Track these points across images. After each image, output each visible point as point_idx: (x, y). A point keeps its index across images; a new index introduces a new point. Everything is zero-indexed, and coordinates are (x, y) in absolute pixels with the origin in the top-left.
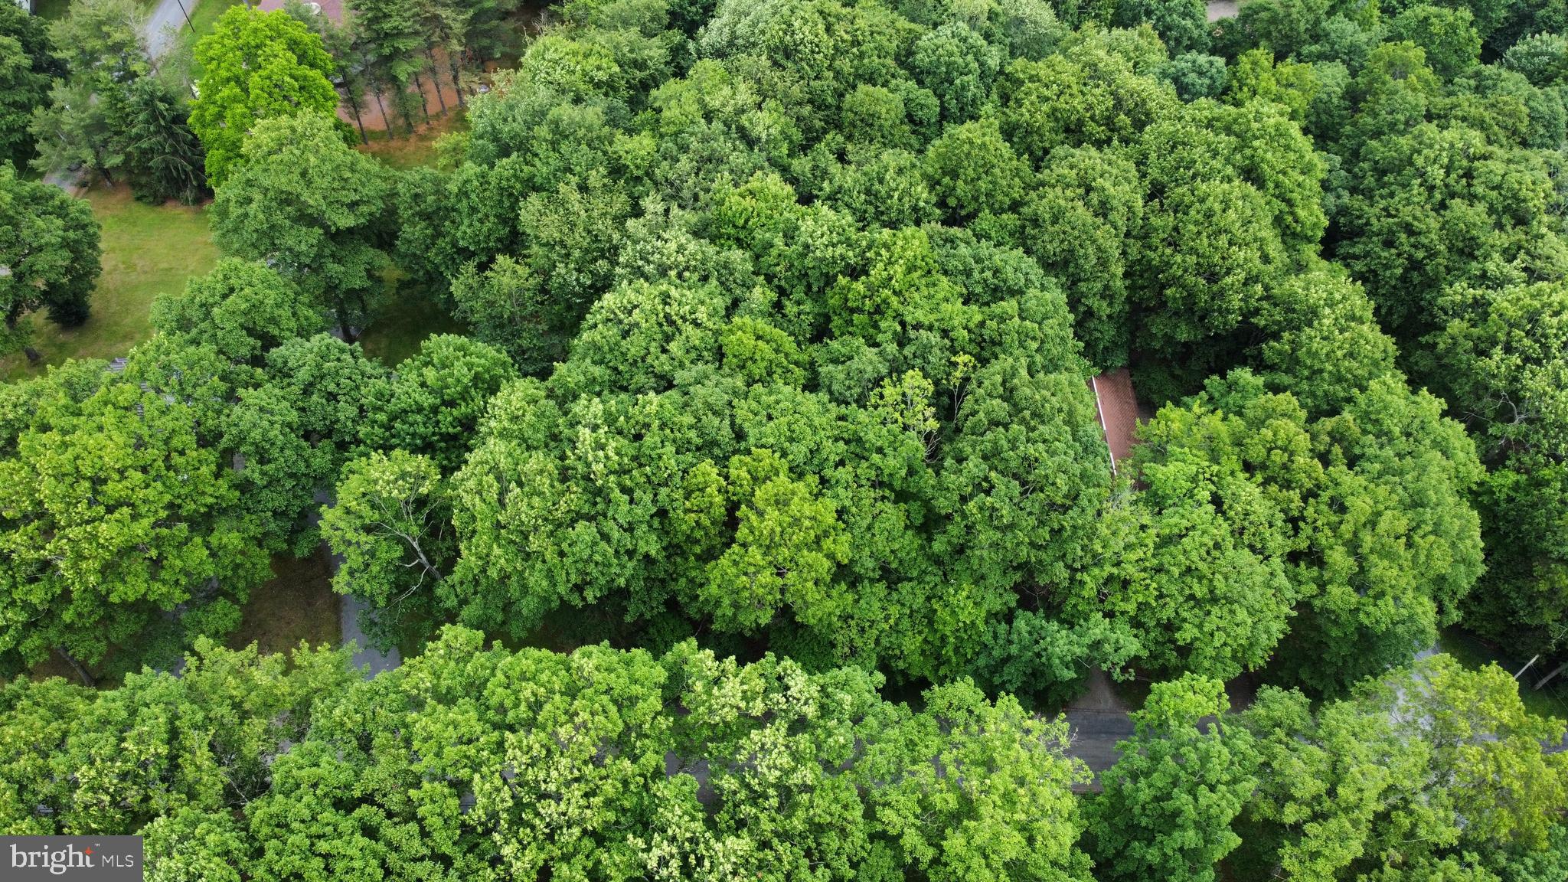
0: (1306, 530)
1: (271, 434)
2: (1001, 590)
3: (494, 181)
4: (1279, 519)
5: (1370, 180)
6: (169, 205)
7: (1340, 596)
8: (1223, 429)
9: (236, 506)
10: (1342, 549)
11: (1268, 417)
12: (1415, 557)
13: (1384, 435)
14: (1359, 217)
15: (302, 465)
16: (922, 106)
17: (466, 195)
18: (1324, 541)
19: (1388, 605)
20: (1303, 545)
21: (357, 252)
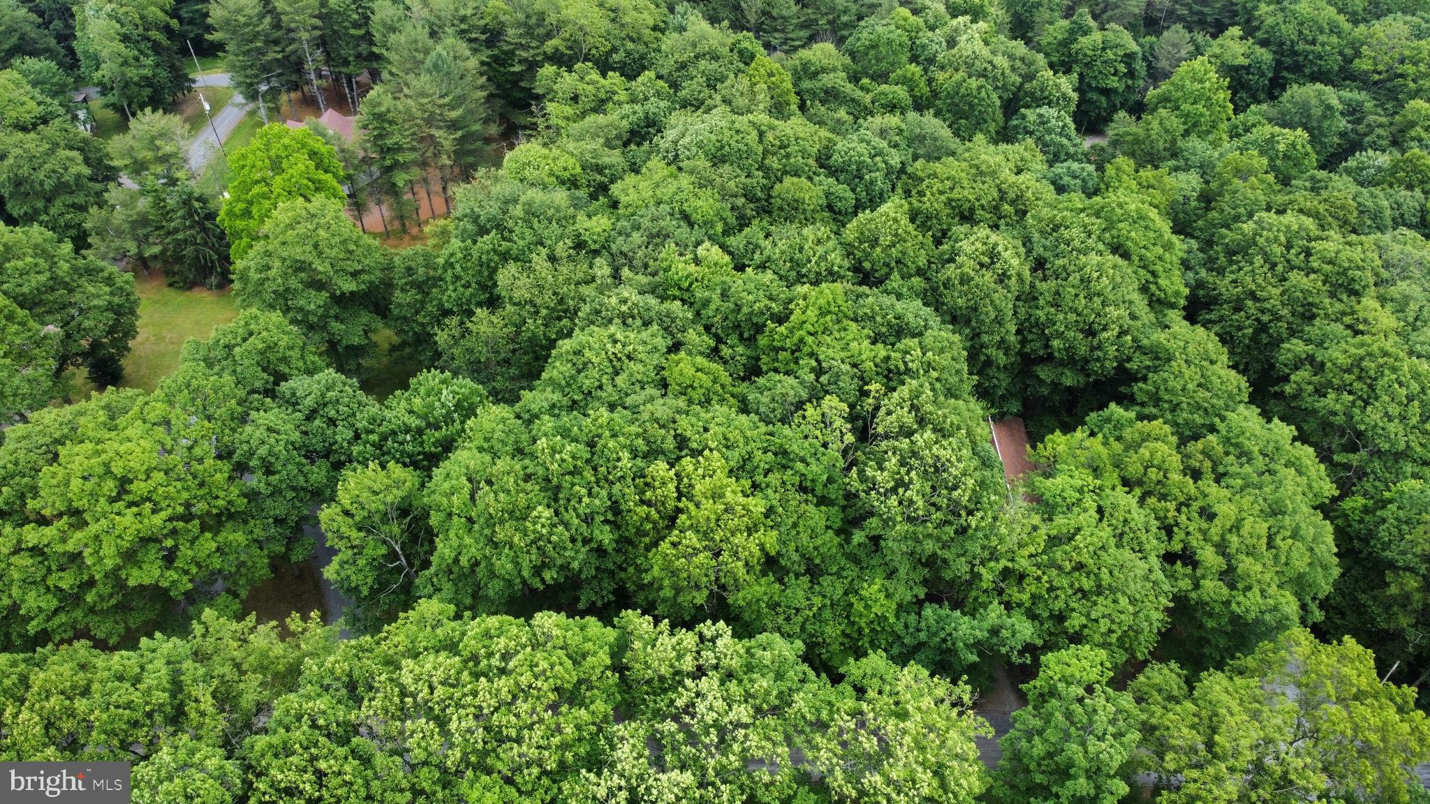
0: (1179, 535)
1: (277, 449)
2: (911, 583)
3: (476, 255)
4: (1154, 524)
5: (1222, 260)
6: (196, 291)
7: (1212, 588)
8: (1104, 452)
9: (244, 513)
10: (1213, 549)
11: (1144, 440)
12: (1276, 557)
13: (1244, 455)
14: (1214, 289)
15: (301, 479)
16: (841, 199)
17: (452, 265)
18: (1194, 543)
19: (1255, 595)
20: (1177, 547)
21: (355, 315)
